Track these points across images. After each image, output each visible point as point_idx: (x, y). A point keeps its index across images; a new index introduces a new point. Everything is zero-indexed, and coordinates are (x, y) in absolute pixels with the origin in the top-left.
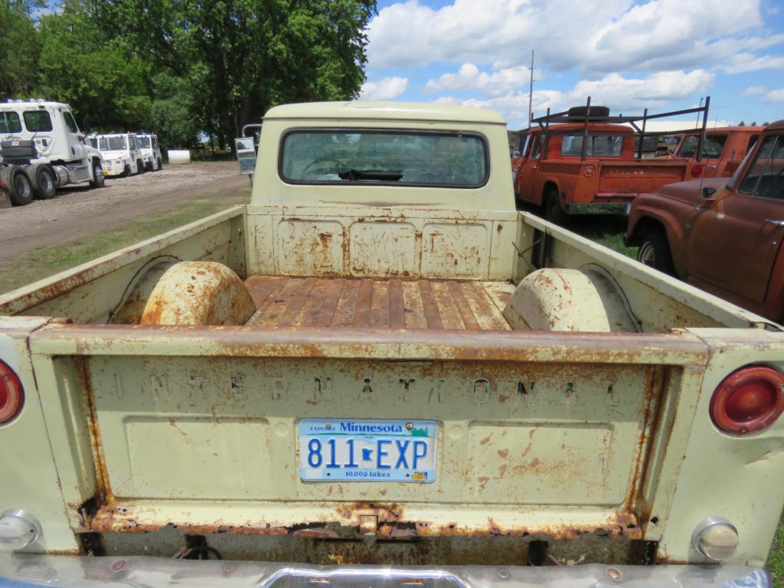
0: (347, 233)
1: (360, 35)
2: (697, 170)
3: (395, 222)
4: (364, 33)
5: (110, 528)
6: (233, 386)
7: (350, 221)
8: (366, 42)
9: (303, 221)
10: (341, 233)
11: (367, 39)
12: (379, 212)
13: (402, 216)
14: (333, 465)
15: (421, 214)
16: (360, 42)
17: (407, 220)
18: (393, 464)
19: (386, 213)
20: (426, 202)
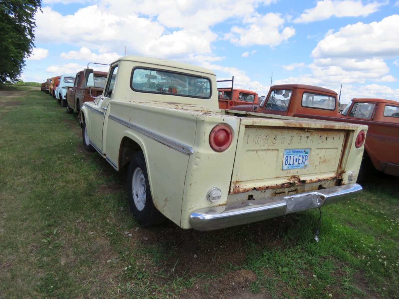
1: (31, 22)
2: (231, 103)
4: (33, 21)
5: (239, 191)
6: (275, 139)
8: (34, 26)
11: (35, 25)
13: (182, 109)
14: (290, 164)
16: (30, 25)
18: (301, 163)
19: (176, 107)
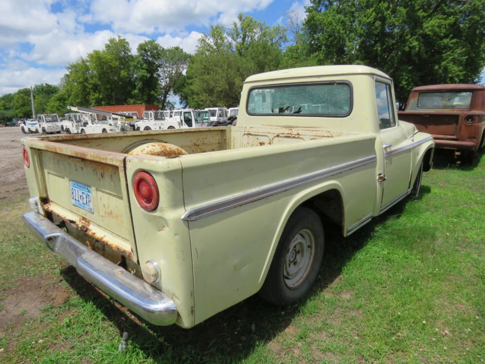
0: (271, 142)
3: (294, 137)
7: (273, 136)
9: (253, 135)
10: (269, 142)
12: (286, 131)
13: (298, 134)
15: (308, 133)
17: (300, 137)
19: (290, 132)
20: (313, 126)
